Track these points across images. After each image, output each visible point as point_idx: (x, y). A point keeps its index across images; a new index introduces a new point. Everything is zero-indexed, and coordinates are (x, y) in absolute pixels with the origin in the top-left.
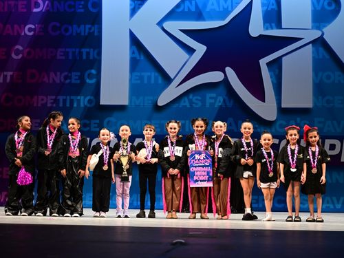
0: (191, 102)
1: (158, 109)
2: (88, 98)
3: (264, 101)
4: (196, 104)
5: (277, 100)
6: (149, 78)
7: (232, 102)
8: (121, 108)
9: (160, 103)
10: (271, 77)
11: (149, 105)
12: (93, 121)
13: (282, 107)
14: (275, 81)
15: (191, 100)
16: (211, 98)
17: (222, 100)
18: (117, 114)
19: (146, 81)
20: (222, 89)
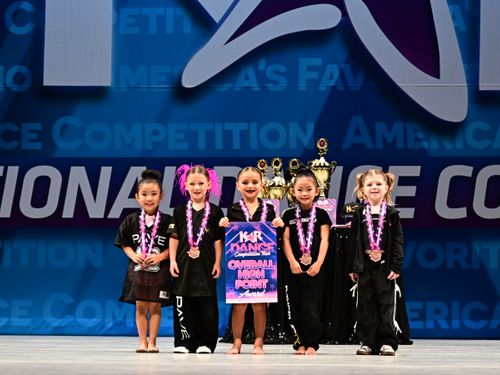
0: (262, 78)
1: (183, 95)
2: (14, 70)
3: (437, 75)
4: (275, 83)
5: (467, 72)
6: (161, 20)
7: (360, 77)
8: (95, 93)
9: (189, 82)
10: (454, 18)
11: (162, 87)
12: (26, 127)
13: (481, 89)
14: (463, 28)
15: (264, 73)
16: (310, 69)
17: (336, 74)
18: (83, 108)
19: (153, 29)
20: (336, 48)
